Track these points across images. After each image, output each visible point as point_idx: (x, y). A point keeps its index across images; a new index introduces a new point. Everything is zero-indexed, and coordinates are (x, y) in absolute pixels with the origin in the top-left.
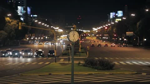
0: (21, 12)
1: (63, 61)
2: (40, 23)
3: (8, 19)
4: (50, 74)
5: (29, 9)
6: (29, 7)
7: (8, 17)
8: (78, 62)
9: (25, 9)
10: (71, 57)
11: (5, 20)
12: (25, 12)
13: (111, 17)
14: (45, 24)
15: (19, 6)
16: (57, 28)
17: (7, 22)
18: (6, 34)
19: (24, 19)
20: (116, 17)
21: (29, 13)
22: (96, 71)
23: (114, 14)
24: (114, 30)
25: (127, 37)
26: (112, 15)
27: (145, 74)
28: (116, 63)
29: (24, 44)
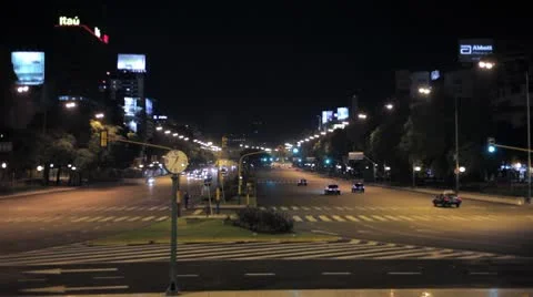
0: (132, 110)
1: (200, 214)
2: (168, 132)
3: (96, 124)
4: (152, 243)
5: (148, 104)
6: (149, 99)
7: (96, 119)
8: (224, 216)
9: (141, 104)
10: (211, 206)
11: (90, 127)
12: (140, 109)
13: (325, 120)
14: (180, 134)
15: (129, 96)
16: (210, 143)
17: (94, 131)
18: (91, 155)
19: (138, 126)
20: (335, 121)
21: (148, 112)
22: (253, 237)
23: (330, 113)
24: (327, 147)
25: (352, 163)
26: (326, 116)
27: (374, 243)
28: (297, 219)
29: (132, 177)
